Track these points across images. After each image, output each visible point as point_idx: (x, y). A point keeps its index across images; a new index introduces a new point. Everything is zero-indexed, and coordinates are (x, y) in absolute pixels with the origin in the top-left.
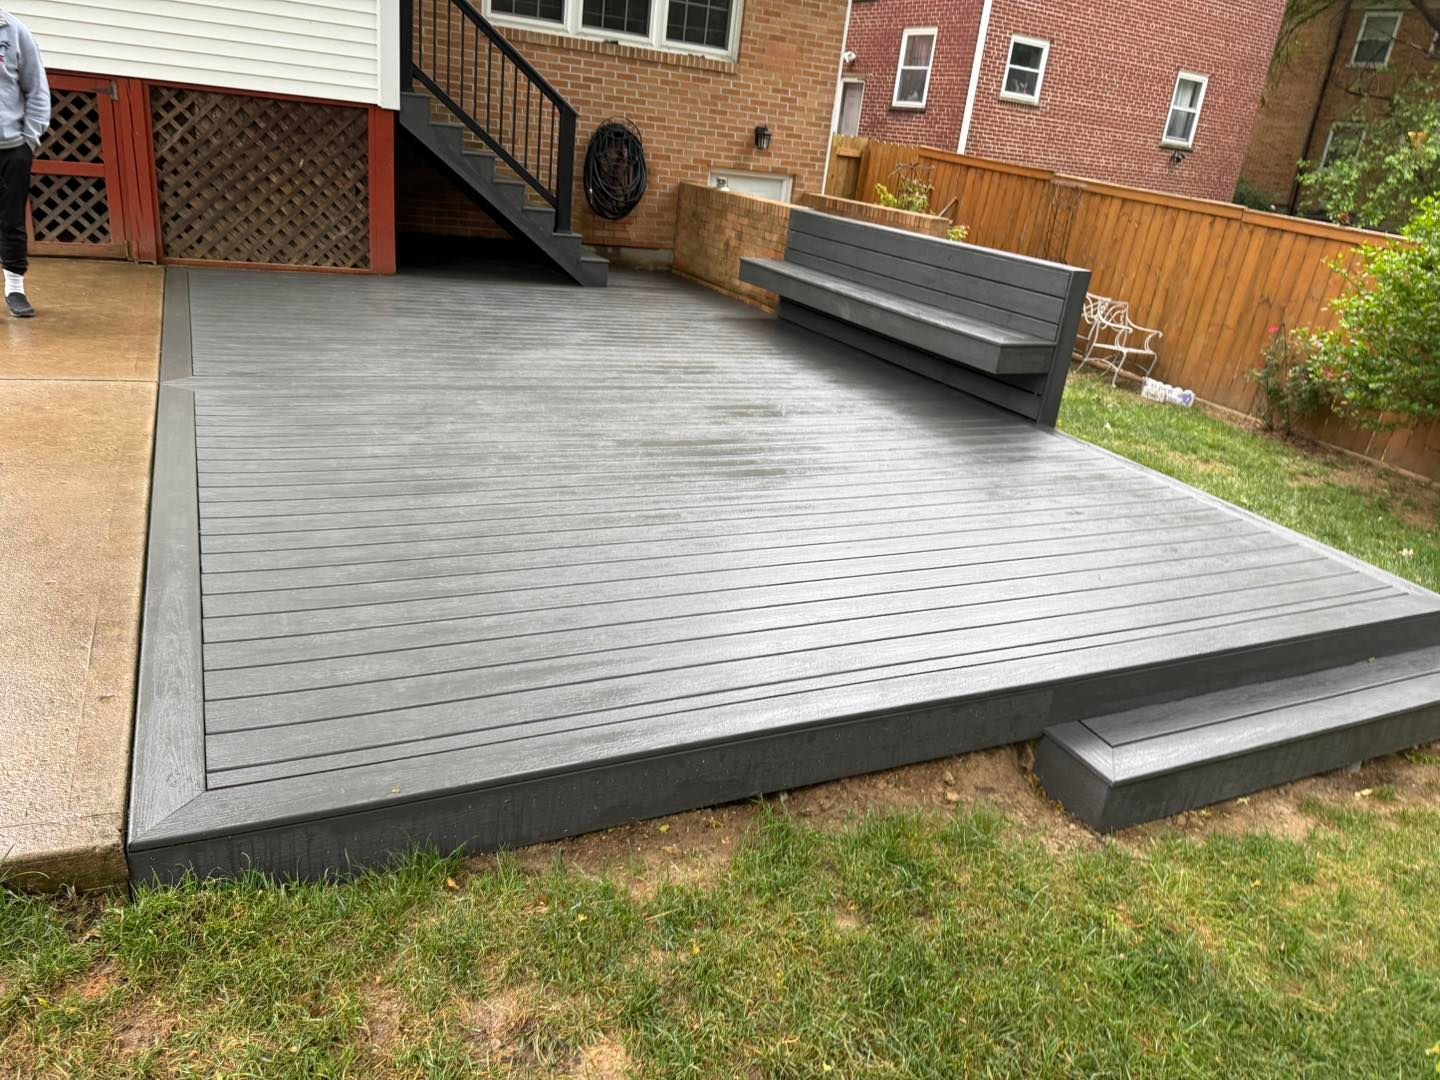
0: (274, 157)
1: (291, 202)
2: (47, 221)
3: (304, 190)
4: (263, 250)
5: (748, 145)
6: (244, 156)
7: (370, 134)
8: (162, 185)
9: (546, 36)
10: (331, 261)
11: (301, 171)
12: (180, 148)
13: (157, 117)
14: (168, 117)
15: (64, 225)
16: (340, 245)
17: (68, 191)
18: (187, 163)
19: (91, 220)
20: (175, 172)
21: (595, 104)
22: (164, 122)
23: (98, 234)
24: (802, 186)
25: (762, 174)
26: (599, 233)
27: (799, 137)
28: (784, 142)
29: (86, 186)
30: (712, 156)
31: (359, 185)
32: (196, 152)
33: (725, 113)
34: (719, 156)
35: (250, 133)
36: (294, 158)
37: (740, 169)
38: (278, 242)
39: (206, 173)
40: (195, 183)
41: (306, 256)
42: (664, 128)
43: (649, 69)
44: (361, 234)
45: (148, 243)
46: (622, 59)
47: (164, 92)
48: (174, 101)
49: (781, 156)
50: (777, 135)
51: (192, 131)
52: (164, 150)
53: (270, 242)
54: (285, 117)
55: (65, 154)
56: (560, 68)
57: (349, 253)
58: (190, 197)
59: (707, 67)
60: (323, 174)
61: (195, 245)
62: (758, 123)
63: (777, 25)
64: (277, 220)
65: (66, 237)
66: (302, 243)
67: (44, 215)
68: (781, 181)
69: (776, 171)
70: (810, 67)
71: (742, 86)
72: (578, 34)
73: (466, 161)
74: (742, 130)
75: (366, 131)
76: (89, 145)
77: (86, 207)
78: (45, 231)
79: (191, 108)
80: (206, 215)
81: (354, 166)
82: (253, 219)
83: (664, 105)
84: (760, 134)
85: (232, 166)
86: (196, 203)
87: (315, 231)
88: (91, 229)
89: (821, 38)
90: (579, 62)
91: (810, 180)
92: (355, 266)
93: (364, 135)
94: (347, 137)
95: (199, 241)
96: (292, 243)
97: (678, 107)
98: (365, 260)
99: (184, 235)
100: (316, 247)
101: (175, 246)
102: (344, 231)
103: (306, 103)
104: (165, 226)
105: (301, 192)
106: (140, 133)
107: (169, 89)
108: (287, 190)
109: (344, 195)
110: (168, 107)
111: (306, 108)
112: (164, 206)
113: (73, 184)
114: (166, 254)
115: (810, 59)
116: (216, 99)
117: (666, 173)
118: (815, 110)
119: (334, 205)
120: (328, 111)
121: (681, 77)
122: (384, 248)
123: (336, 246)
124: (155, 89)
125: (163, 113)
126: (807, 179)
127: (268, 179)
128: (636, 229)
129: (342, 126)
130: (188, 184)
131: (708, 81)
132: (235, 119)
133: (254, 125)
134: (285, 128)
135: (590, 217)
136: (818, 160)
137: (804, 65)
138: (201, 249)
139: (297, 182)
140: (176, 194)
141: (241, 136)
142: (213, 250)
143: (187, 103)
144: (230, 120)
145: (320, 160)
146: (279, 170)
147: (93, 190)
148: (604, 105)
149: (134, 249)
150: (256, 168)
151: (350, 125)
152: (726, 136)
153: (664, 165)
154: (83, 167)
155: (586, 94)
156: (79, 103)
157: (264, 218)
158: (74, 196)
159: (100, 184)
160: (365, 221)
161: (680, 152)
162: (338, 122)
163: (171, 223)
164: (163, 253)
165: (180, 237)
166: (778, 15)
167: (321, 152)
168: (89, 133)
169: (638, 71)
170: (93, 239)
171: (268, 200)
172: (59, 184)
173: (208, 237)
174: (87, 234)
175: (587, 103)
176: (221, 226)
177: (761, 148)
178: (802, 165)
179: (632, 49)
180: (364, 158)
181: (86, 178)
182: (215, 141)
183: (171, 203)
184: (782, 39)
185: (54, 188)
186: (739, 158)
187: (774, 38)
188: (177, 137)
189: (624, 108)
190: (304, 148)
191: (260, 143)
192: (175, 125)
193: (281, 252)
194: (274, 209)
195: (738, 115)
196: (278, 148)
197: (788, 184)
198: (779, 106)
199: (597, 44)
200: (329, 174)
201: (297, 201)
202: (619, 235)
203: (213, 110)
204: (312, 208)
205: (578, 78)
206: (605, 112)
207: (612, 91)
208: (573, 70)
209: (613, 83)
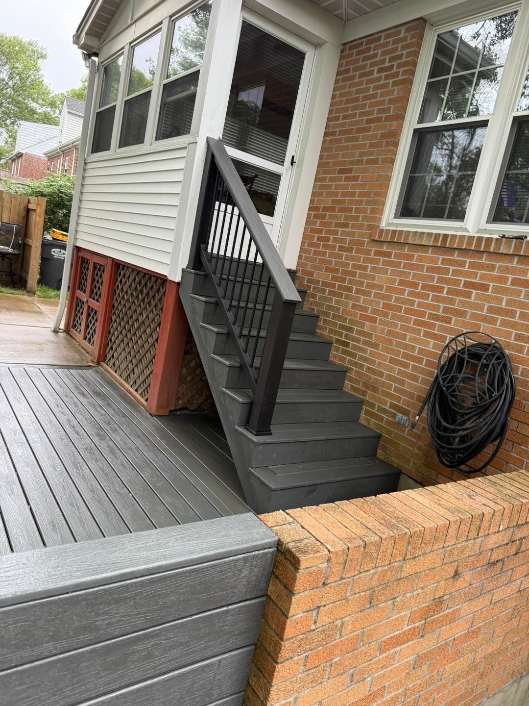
0: (138, 310)
7: (166, 301)
9: (430, 234)
11: (144, 322)
12: (118, 299)
13: (116, 280)
14: (119, 281)
15: (91, 333)
17: (94, 316)
18: (118, 309)
19: (95, 333)
21: (474, 316)
32: (120, 303)
35: (134, 293)
36: (143, 312)
40: (118, 321)
41: (135, 383)
45: (97, 351)
47: (120, 266)
48: (122, 272)
51: (122, 290)
52: (115, 300)
53: (128, 366)
54: (146, 285)
56: (438, 270)
61: (111, 359)
65: (90, 340)
66: (136, 372)
72: (479, 231)
77: (95, 325)
80: (116, 341)
82: (126, 349)
86: (116, 333)
87: (141, 366)
90: (462, 264)
95: (113, 357)
96: (133, 371)
99: (110, 351)
100: (139, 377)
101: (107, 357)
103: (153, 276)
105: (142, 337)
108: (138, 333)
110: (120, 275)
111: (153, 279)
113: (96, 313)
116: (130, 272)
120: (159, 281)
122: (154, 390)
124: (116, 264)
125: (118, 278)
132: (132, 284)
133: (136, 288)
139: (141, 329)
140: (113, 326)
142: (114, 364)
145: (150, 316)
146: (138, 319)
148: (485, 319)
154: (96, 305)
155: (463, 303)
163: (109, 343)
167: (151, 311)
168: (103, 287)
171: (132, 339)
173: (115, 355)
174: (93, 339)
175: (462, 314)
176: (119, 350)
182: (125, 297)
188: (118, 292)
190: (147, 307)
191: (136, 300)
192: (119, 284)
193: (129, 376)
196: (140, 305)
199: (489, 240)
203: (128, 278)
204: (143, 350)
205: (457, 282)
206: (484, 327)
207: (501, 300)
208: (455, 273)
209: (505, 291)
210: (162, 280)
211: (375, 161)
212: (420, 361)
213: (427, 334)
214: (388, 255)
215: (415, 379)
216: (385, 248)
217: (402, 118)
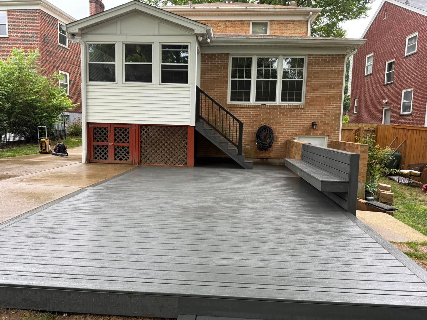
0: (166, 139)
1: (169, 150)
2: (117, 156)
3: (173, 147)
4: (162, 161)
5: (310, 128)
6: (159, 139)
7: (188, 133)
8: (141, 147)
9: (245, 105)
10: (178, 164)
11: (172, 142)
12: (146, 139)
13: (141, 132)
14: (143, 132)
15: (121, 157)
16: (180, 160)
17: (122, 149)
18: (147, 142)
19: (126, 155)
20: (144, 144)
21: (259, 121)
22: (142, 133)
23: (127, 159)
24: (331, 138)
25: (315, 136)
26: (261, 155)
27: (328, 124)
28: (323, 126)
29: (125, 148)
30: (297, 132)
31: (186, 145)
32: (149, 139)
33: (301, 119)
34: (300, 132)
35: (161, 134)
36: (170, 139)
37: (307, 135)
38: (166, 159)
39: (151, 144)
40: (148, 146)
41: (172, 163)
42: (281, 125)
43: (275, 110)
44: (185, 157)
45: (137, 161)
46: (266, 108)
47: (143, 127)
48: (145, 128)
49: (322, 130)
50: (320, 124)
51: (148, 135)
52: (142, 139)
53: (164, 159)
54: (169, 130)
55: (122, 141)
56: (249, 113)
57: (183, 162)
58: (147, 150)
59: (294, 107)
60: (177, 143)
61: (147, 161)
62: (313, 121)
63: (317, 93)
64: (166, 154)
65: (121, 159)
66: (171, 159)
67: (117, 154)
68: (325, 137)
69: (320, 135)
70: (330, 103)
71: (306, 111)
72: (254, 103)
73: (212, 138)
74: (308, 124)
75: (187, 132)
76: (127, 139)
77: (125, 152)
78: (117, 158)
79: (148, 130)
80: (150, 154)
81: (184, 140)
82: (160, 154)
83: (281, 119)
84: (314, 124)
85: (156, 142)
86: (148, 151)
87: (175, 157)
88: (126, 157)
89: (333, 95)
90: (254, 111)
91: (334, 136)
92: (184, 165)
93: (187, 133)
94: (183, 134)
95: (148, 159)
96: (169, 160)
97: (285, 119)
98: (186, 163)
99: (145, 158)
100: (175, 160)
101: (143, 161)
102: (181, 156)
103: (174, 126)
104: (141, 156)
105: (172, 147)
106: (137, 136)
107: (144, 126)
108: (168, 147)
109: (182, 148)
110: (144, 130)
111: (174, 128)
112: (141, 152)
113: (123, 148)
114: (141, 163)
115: (331, 101)
116: (153, 127)
117: (282, 138)
118: (334, 116)
119: (179, 150)
120: (179, 128)
121: (285, 111)
122: (191, 160)
123: (179, 160)
124: (141, 126)
125: (143, 131)
126: (333, 136)
127: (164, 145)
128: (272, 154)
129: (182, 131)
130: (147, 147)
131: (295, 111)
132: (158, 131)
133: (162, 132)
134: (169, 132)
135: (258, 151)
136: (336, 130)
137: (328, 103)
138: (148, 161)
139: (171, 145)
140: (144, 149)
141: (159, 135)
142: (151, 162)
143: (148, 128)
144: (157, 132)
145: (176, 139)
146: (167, 142)
147: (127, 149)
148: (262, 121)
149: (134, 161)
150: (162, 142)
151: (183, 131)
152: (302, 126)
153: (281, 135)
154: (126, 144)
155: (256, 119)
156: (126, 130)
157: (163, 154)
158: (123, 150)
159: (128, 147)
160: (186, 154)
161: (286, 131)
162: (181, 130)
163: (143, 155)
164: (140, 162)
165: (144, 159)
166: (317, 90)
167: (177, 138)
168: (127, 136)
169: (272, 111)
170: (126, 160)
171: (164, 150)
172: (120, 148)
173: (150, 159)
174: (125, 158)
175: (257, 121)
176: (153, 156)
177: (314, 128)
178: (330, 132)
179: (270, 106)
180: (187, 138)
181: (126, 146)
182: (153, 137)
183: (143, 151)
184: (320, 97)
185: (120, 149)
186: (307, 132)
187: (316, 97)
188: (145, 136)
189: (268, 121)
190: (173, 137)
191: (163, 136)
192: (145, 133)
193: (167, 162)
194: (165, 151)
195: (305, 120)
196: (167, 137)
197: (326, 138)
198: (320, 116)
199: (259, 105)
200: (178, 143)
201: (171, 149)
202: (267, 155)
203: (153, 130)
204: (174, 151)
205: (254, 115)
206: (262, 123)
207: (264, 117)
208: (252, 113)
209: (264, 115)
210: (187, 127)
211: (223, 87)
212: (249, 133)
213: (249, 127)
214: (234, 110)
215: (249, 137)
216: (232, 109)
217: (227, 77)
